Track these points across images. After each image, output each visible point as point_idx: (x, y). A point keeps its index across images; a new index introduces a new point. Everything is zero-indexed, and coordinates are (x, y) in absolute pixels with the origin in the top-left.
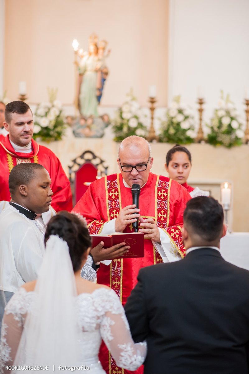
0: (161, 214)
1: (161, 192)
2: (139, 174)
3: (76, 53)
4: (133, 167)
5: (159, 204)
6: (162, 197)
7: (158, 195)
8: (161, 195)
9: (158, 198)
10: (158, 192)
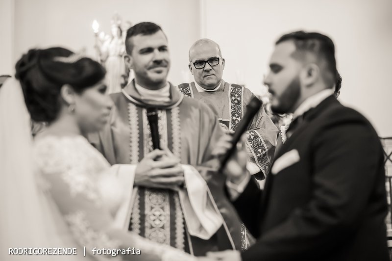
0: (235, 117)
1: (235, 97)
2: (213, 70)
3: (96, 35)
4: (206, 62)
5: (233, 107)
6: (236, 102)
7: (232, 99)
8: (235, 100)
9: (231, 102)
10: (232, 96)
